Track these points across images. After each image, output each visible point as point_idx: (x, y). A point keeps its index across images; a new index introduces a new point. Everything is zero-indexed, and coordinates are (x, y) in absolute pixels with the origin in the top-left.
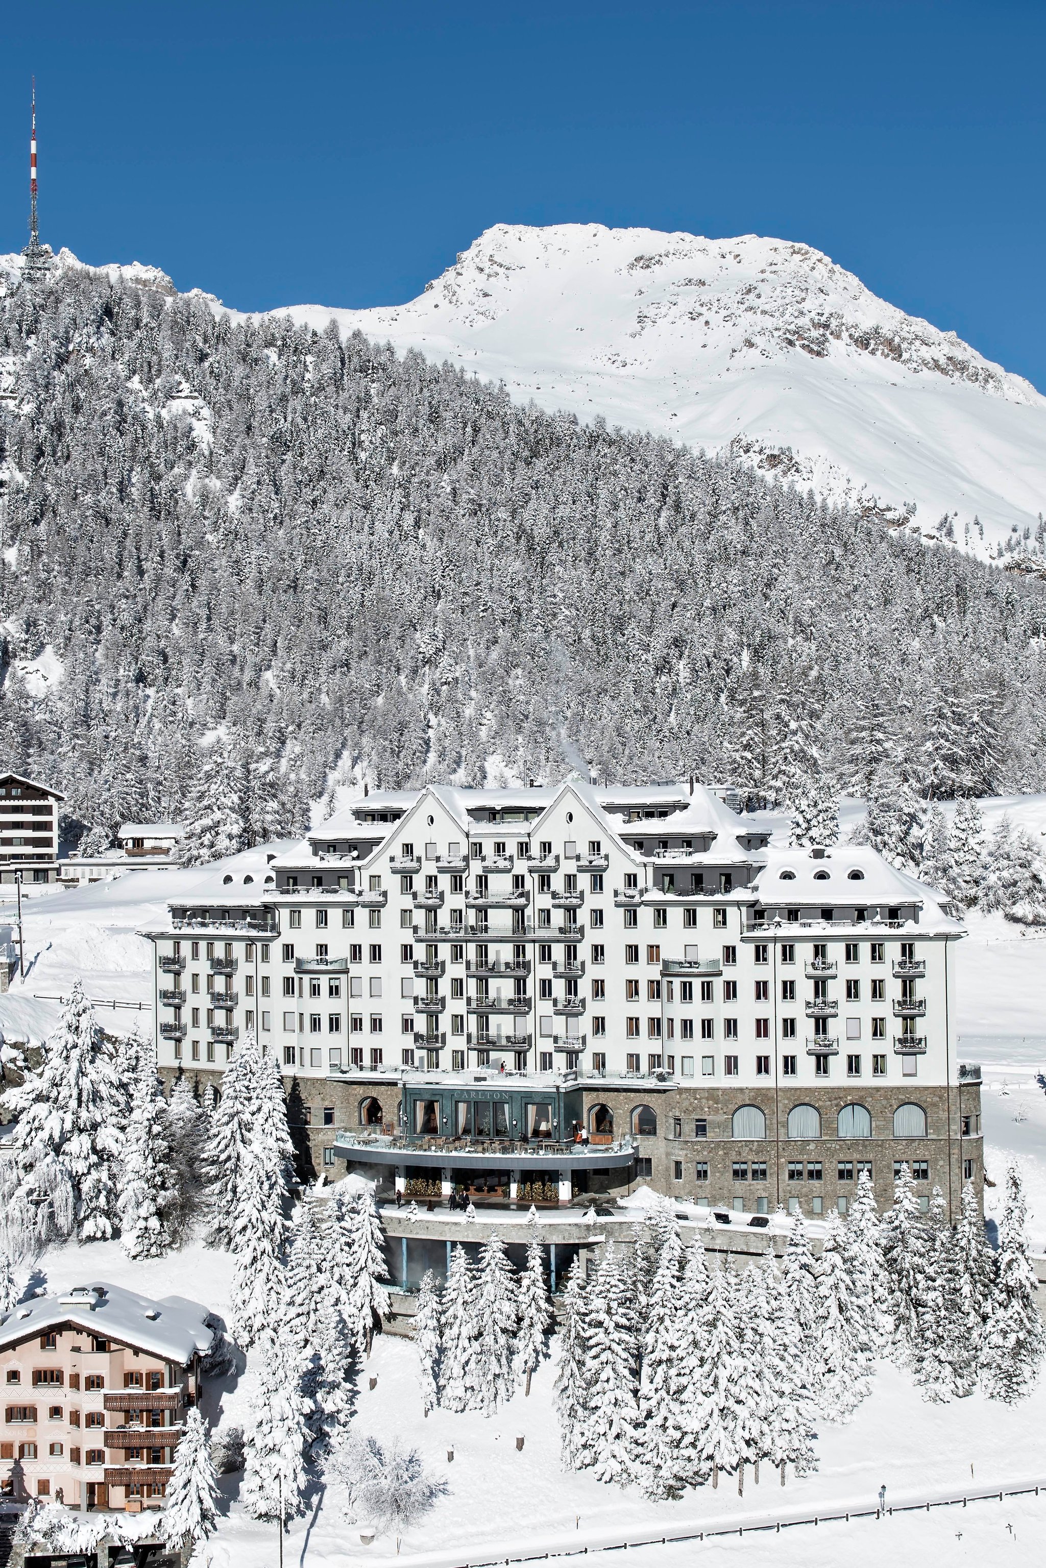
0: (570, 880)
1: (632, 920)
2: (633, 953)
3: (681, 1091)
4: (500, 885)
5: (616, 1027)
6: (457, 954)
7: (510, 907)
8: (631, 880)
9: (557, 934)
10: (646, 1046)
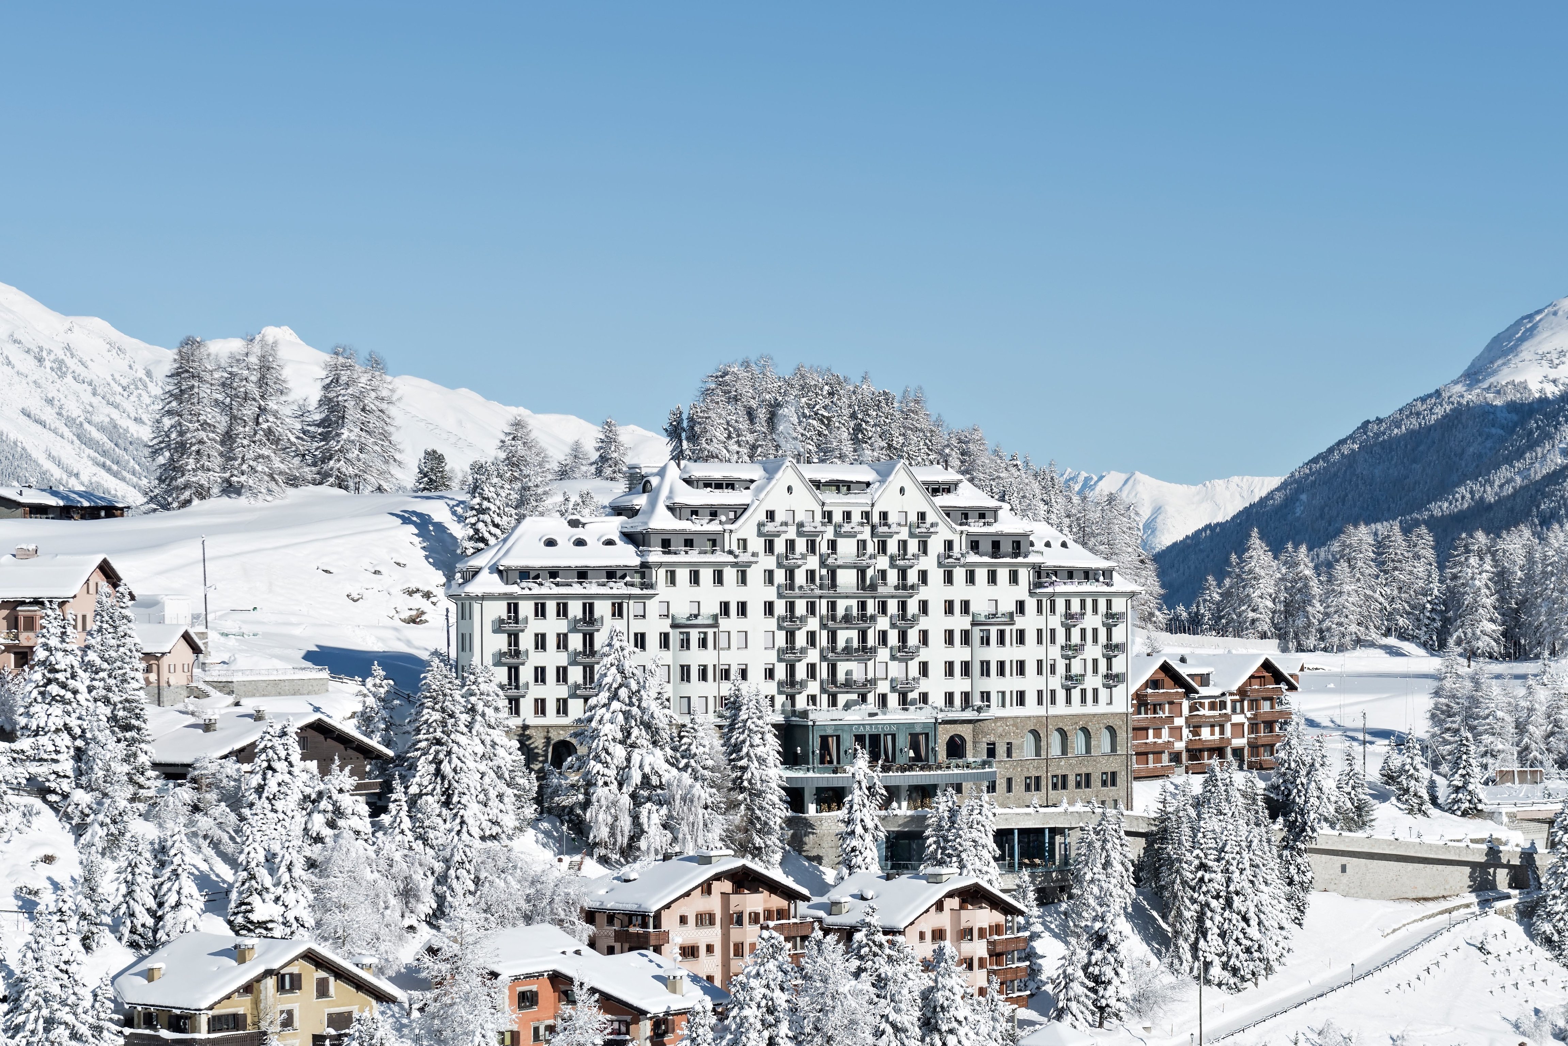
0: (903, 544)
1: (949, 578)
2: (949, 608)
3: (997, 719)
4: (847, 548)
5: (937, 670)
6: (812, 609)
7: (855, 567)
8: (949, 545)
9: (893, 591)
10: (959, 685)
